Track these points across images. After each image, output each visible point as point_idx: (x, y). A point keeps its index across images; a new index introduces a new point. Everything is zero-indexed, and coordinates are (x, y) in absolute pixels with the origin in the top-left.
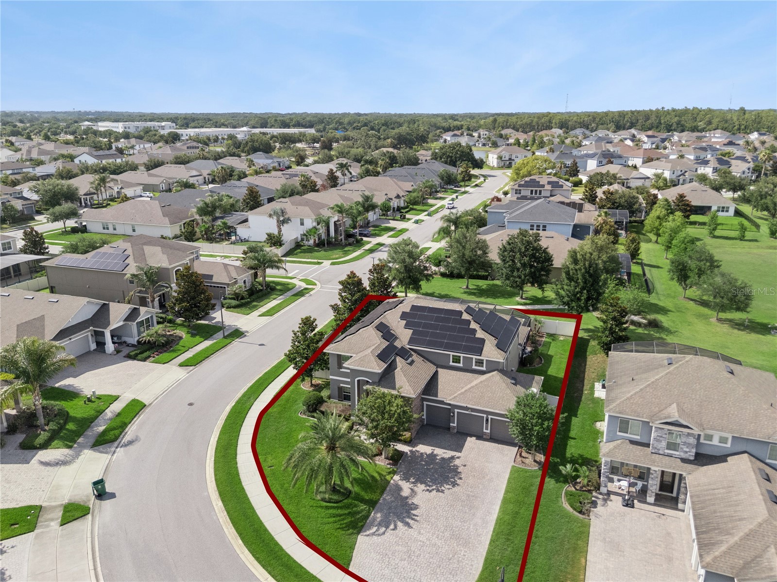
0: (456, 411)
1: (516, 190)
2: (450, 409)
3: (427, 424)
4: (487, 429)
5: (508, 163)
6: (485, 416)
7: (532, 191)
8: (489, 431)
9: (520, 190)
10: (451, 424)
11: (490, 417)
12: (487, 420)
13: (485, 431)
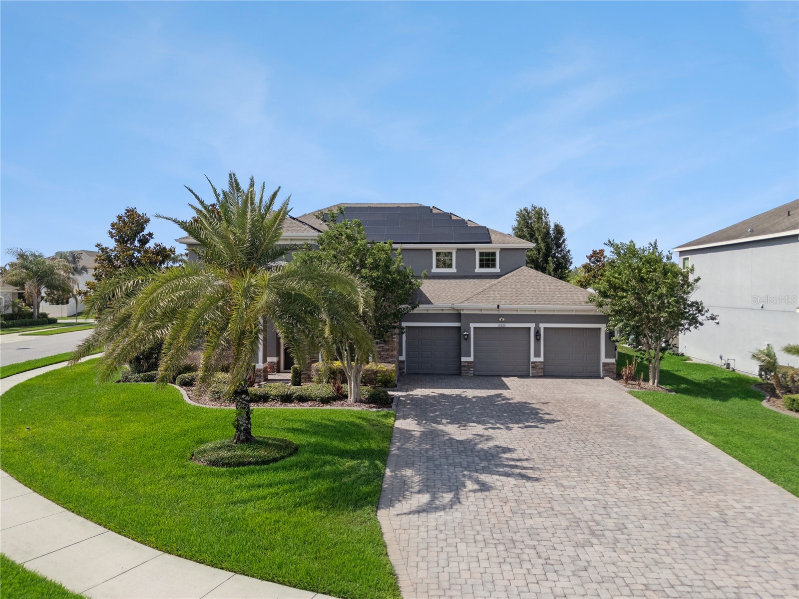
0: (472, 325)
2: (459, 328)
3: (408, 374)
4: (537, 355)
6: (532, 326)
8: (541, 359)
10: (463, 359)
11: (542, 326)
12: (537, 334)
13: (533, 359)
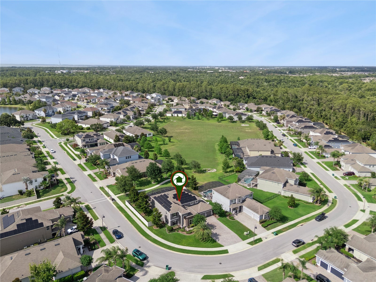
1: (83, 140)
5: (26, 118)
7: (90, 139)
8: (206, 215)
9: (85, 140)
